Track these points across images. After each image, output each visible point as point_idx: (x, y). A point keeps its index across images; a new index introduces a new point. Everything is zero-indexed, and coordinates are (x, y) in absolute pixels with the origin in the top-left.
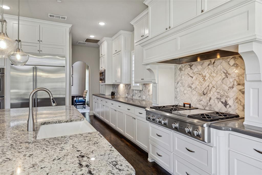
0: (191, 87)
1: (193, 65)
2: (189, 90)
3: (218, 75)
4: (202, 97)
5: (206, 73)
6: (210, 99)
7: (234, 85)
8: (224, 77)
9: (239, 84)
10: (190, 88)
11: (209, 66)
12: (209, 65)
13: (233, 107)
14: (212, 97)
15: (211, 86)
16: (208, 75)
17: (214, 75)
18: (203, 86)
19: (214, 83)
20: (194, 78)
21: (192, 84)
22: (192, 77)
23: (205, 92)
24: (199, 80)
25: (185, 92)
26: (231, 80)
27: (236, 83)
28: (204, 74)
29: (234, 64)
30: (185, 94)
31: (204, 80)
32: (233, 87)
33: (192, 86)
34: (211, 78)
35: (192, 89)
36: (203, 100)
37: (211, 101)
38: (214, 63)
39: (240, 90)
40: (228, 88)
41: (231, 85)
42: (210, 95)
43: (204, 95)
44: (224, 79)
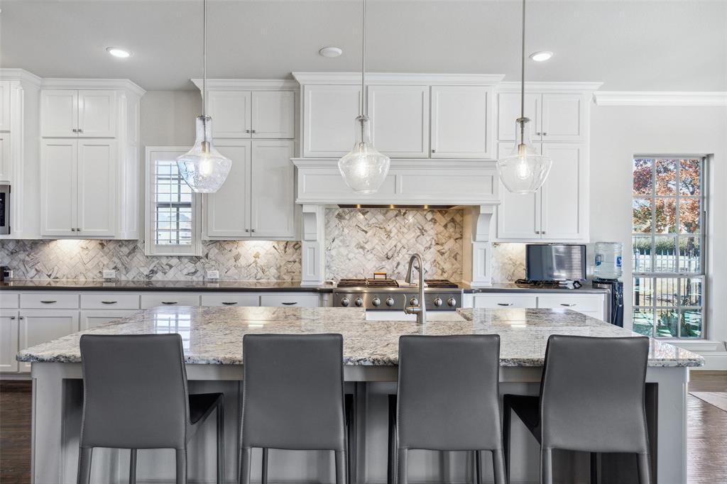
0: (363, 248)
1: (369, 213)
2: (359, 253)
3: (411, 232)
4: (384, 263)
5: (391, 226)
6: (398, 264)
7: (431, 244)
8: (419, 234)
9: (437, 244)
10: (361, 250)
11: (397, 218)
12: (396, 216)
13: (430, 272)
14: (402, 262)
15: (399, 245)
16: (394, 231)
17: (406, 231)
18: (387, 246)
19: (404, 241)
20: (370, 233)
21: (366, 243)
22: (366, 232)
23: (390, 255)
24: (379, 237)
25: (351, 256)
26: (428, 239)
27: (434, 243)
28: (388, 229)
29: (432, 219)
30: (350, 260)
31: (389, 236)
32: (430, 248)
33: (366, 246)
34: (400, 235)
35: (366, 250)
36: (387, 266)
37: (399, 267)
38: (405, 214)
39: (438, 251)
40: (423, 249)
41: (428, 245)
42: (397, 259)
43: (389, 259)
44: (418, 236)
